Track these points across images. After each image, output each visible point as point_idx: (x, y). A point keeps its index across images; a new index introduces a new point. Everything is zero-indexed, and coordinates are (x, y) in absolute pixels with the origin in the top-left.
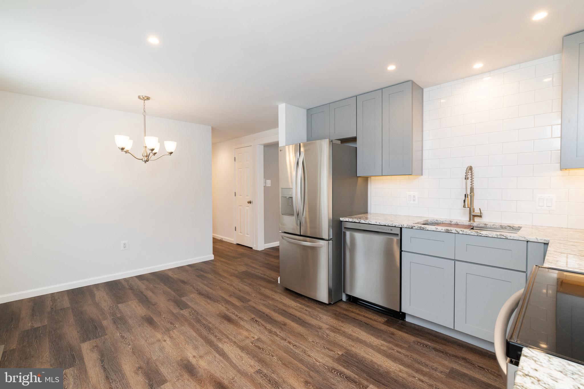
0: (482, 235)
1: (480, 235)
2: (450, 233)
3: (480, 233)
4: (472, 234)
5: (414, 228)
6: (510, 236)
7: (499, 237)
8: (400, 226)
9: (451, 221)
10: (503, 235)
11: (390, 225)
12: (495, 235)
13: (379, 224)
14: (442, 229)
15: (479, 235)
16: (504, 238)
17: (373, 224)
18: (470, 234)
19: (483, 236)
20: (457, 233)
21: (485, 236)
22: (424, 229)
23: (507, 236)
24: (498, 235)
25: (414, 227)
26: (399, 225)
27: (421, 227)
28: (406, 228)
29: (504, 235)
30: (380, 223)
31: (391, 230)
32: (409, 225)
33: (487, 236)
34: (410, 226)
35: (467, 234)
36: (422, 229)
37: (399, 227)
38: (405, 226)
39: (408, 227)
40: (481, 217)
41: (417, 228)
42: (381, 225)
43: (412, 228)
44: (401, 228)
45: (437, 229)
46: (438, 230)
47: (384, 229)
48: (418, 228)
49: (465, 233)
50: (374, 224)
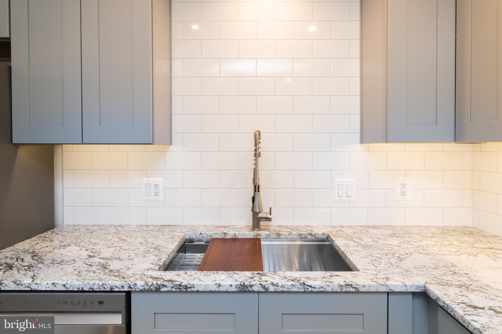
0: (314, 290)
1: (310, 289)
2: (249, 292)
3: (310, 286)
4: (294, 290)
5: (162, 290)
6: (364, 286)
7: (344, 290)
8: (126, 289)
10: (351, 285)
11: (96, 288)
12: (337, 287)
13: (64, 289)
14: (231, 286)
15: (307, 290)
16: (354, 290)
17: (44, 289)
18: (291, 290)
19: (316, 290)
20: (263, 290)
21: (320, 290)
22: (189, 290)
23: (358, 287)
24: (342, 286)
25: (164, 286)
26: (123, 287)
27: (180, 285)
28: (141, 291)
29: (353, 284)
30: (67, 286)
31: (101, 303)
32: (150, 284)
33: (323, 290)
34: (152, 284)
35: (285, 290)
36: (185, 290)
37: (122, 290)
38: (140, 284)
39: (146, 288)
41: (169, 289)
42: (71, 289)
44: (128, 294)
45: (220, 285)
46: (221, 289)
47: (79, 303)
48: (173, 290)
49: (281, 289)
50: (48, 289)
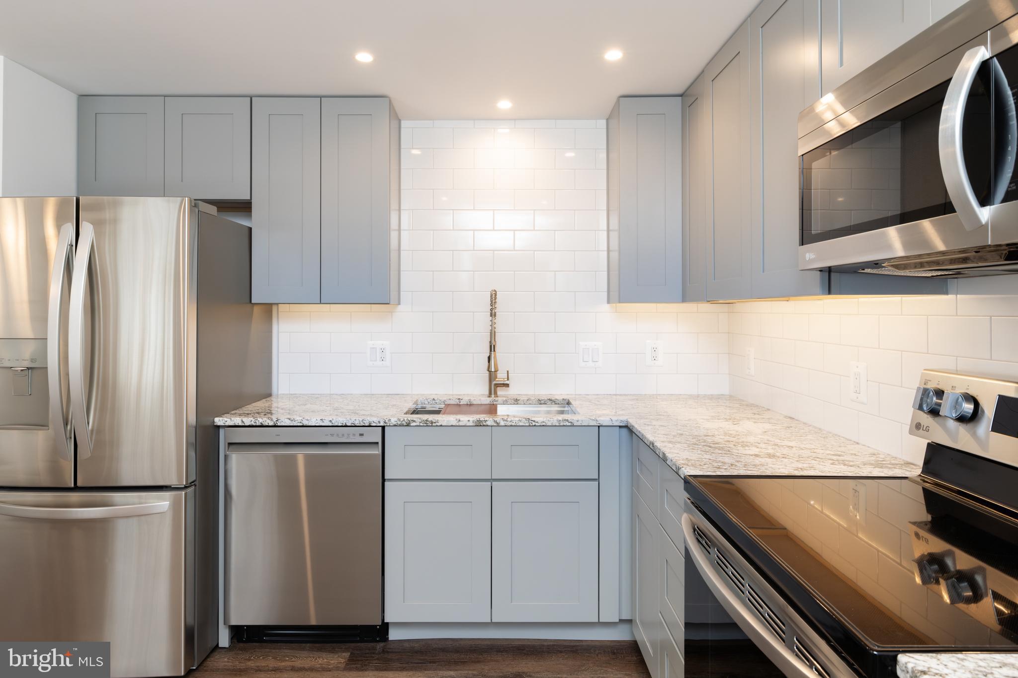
0: (537, 424)
1: (534, 424)
2: (484, 426)
3: (534, 421)
4: (521, 424)
5: (412, 424)
6: (578, 421)
7: (561, 424)
8: (382, 424)
9: (459, 399)
10: (567, 420)
11: (357, 423)
12: (556, 421)
13: (331, 424)
14: (469, 421)
15: (531, 425)
16: (569, 424)
17: (314, 425)
18: (518, 425)
19: (539, 425)
20: (495, 425)
21: (542, 424)
22: (434, 424)
23: (573, 421)
24: (560, 421)
25: (414, 421)
26: (379, 422)
27: (427, 421)
28: (395, 426)
29: (569, 419)
30: (333, 422)
31: (361, 435)
32: (402, 420)
33: (544, 424)
34: (404, 420)
35: (513, 424)
36: (431, 425)
37: (378, 425)
38: (394, 421)
39: (399, 423)
40: (508, 387)
41: (418, 424)
42: (336, 424)
43: (408, 425)
44: (383, 428)
45: (459, 420)
46: (461, 424)
47: (343, 435)
48: (421, 424)
49: (510, 424)
50: (317, 425)
